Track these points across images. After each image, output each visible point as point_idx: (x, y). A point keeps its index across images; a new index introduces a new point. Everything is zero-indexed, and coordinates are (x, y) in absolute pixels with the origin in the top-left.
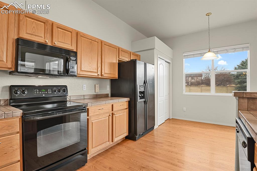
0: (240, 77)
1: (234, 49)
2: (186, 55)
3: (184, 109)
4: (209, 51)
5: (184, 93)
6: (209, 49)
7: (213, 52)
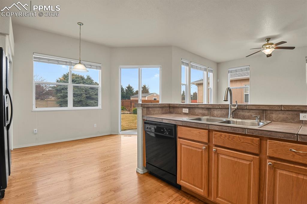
0: (63, 91)
1: (90, 65)
2: (36, 57)
3: (35, 131)
4: (80, 63)
5: (34, 109)
6: (80, 61)
7: (84, 65)
